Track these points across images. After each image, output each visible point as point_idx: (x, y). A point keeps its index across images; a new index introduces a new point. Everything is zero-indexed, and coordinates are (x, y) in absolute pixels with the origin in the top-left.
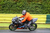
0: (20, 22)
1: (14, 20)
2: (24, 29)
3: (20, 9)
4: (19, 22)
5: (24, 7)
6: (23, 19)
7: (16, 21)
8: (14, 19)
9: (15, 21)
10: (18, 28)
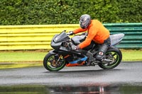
0: (74, 47)
1: (58, 42)
2: (85, 65)
3: (17, 10)
4: (71, 46)
5: (26, 4)
6: (83, 37)
7: (62, 45)
8: (57, 39)
9: (60, 44)
10: (68, 63)
